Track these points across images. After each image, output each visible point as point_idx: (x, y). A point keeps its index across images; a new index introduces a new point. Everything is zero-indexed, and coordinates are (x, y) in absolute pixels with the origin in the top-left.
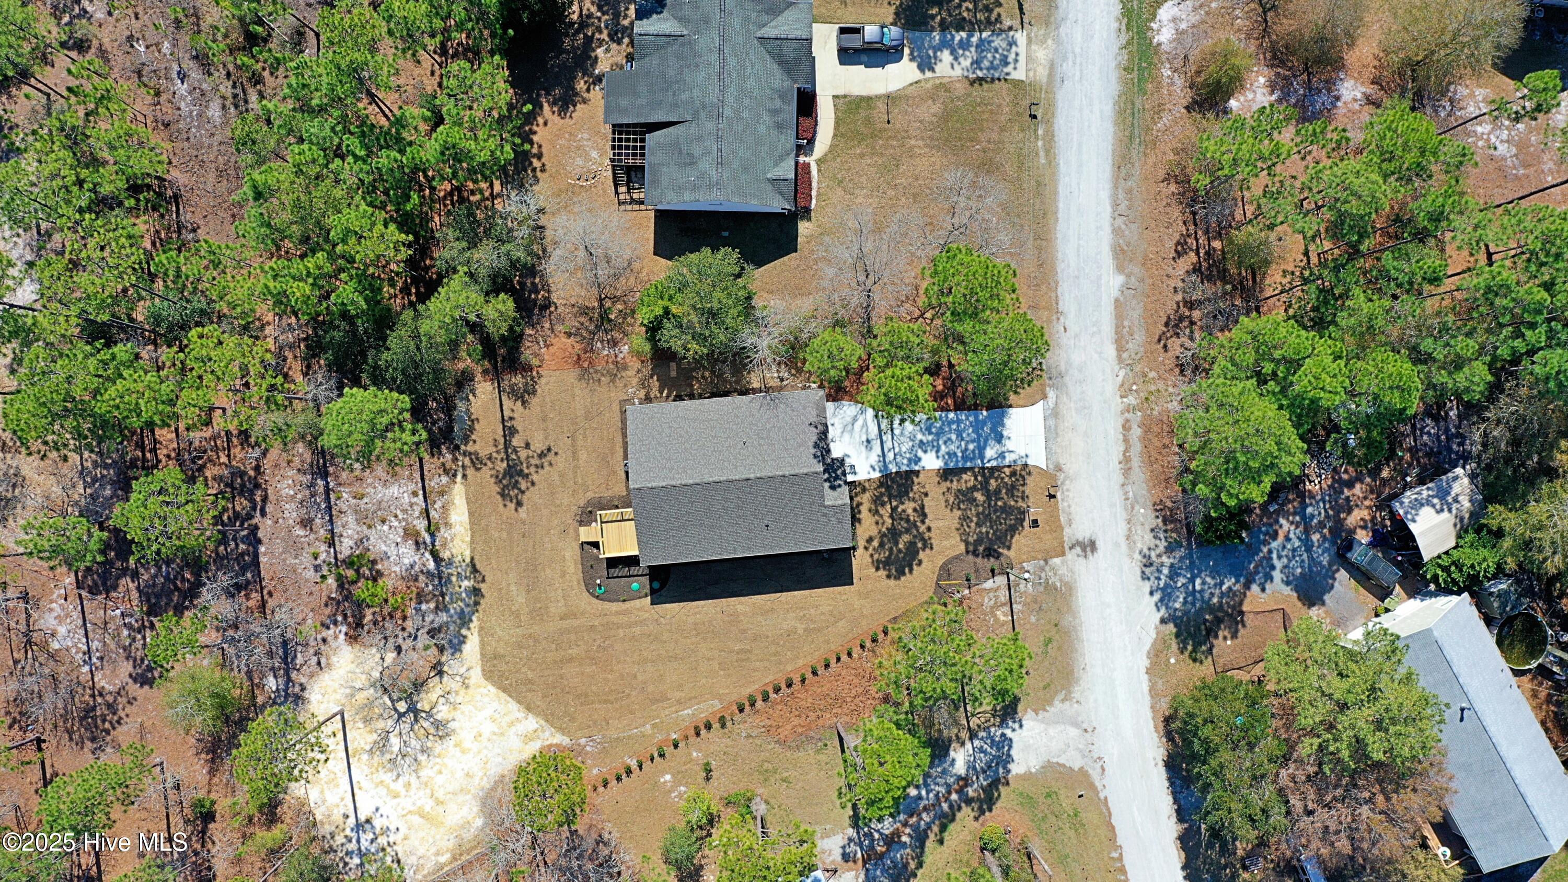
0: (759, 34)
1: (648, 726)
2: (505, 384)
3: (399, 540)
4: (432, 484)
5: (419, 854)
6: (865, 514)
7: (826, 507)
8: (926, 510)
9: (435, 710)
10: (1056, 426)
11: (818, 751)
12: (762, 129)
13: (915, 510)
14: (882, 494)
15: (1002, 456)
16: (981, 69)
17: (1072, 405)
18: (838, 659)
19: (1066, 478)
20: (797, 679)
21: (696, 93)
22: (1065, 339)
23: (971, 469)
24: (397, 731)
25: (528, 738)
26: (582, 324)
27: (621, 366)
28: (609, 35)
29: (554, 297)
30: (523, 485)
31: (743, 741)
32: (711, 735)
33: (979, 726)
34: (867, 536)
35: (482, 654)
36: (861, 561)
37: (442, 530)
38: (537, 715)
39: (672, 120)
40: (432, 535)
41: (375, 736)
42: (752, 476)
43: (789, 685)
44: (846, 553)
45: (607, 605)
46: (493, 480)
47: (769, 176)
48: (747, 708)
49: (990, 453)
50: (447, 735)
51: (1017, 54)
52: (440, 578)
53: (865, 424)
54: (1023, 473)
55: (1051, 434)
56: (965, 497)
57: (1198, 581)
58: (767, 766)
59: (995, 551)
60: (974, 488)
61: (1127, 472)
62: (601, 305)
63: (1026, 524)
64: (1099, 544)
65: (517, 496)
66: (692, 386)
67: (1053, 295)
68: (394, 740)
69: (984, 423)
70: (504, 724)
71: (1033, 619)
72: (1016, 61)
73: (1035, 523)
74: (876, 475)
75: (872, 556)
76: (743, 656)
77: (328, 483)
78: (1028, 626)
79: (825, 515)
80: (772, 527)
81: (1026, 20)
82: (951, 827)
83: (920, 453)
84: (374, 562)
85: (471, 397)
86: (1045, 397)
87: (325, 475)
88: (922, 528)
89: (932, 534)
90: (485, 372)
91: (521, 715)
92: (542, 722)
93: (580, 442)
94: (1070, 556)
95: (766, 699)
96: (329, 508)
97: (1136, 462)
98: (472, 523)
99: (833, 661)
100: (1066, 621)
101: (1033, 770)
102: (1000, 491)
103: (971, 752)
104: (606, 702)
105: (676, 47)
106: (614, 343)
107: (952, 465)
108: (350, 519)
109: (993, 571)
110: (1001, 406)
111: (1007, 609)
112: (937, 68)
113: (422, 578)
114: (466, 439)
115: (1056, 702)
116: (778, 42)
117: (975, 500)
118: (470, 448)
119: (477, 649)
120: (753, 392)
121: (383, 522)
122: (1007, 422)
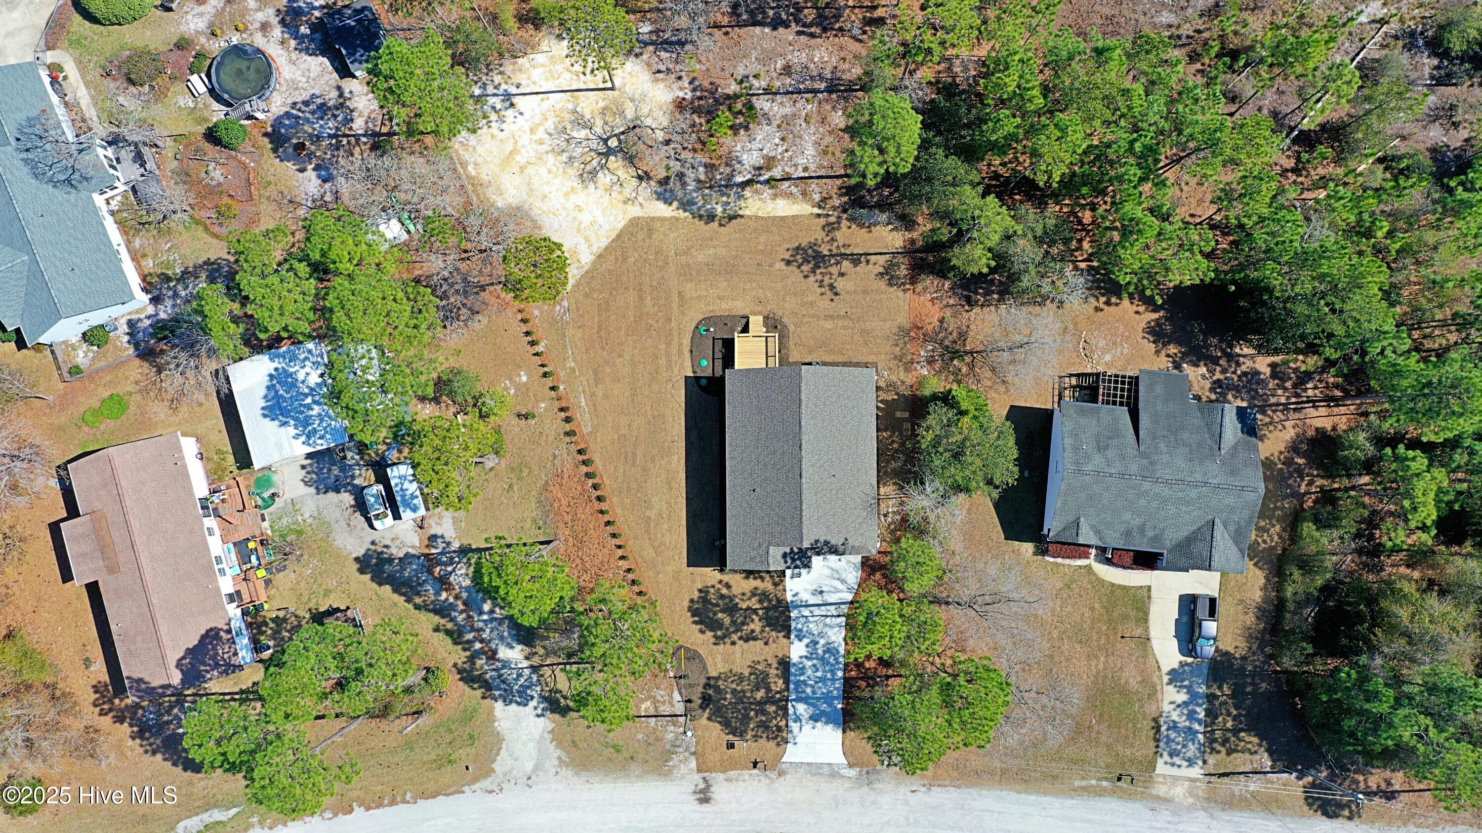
0: (1217, 521)
1: (573, 364)
2: (900, 259)
3: (765, 152)
4: (814, 185)
5: (478, 148)
6: (753, 583)
7: (768, 547)
8: (751, 642)
9: (606, 172)
10: (821, 774)
11: (534, 520)
12: (1127, 516)
13: (753, 631)
14: (770, 601)
15: (798, 719)
16: (1168, 730)
17: (841, 792)
18: (619, 547)
19: (772, 780)
20: (604, 506)
21: (1165, 458)
22: (904, 791)
23: (787, 689)
24: (591, 136)
26: (951, 334)
27: (908, 366)
28: (1219, 380)
29: (977, 310)
30: (805, 268)
31: (551, 452)
32: (559, 421)
33: (542, 676)
34: (732, 583)
35: (653, 218)
36: (709, 575)
37: (770, 191)
38: (594, 263)
39: (1141, 433)
40: (767, 182)
41: (588, 116)
42: (804, 480)
43: (599, 499)
44: (721, 563)
45: (689, 336)
46: (813, 240)
47: (1082, 519)
48: (581, 458)
49: (801, 708)
50: (583, 181)
51: (1179, 766)
52: (726, 186)
53: (837, 591)
54: (779, 739)
55: (814, 769)
56: (762, 681)
58: (526, 471)
59: (708, 705)
60: (768, 690)
62: (966, 353)
63: (731, 737)
64: (706, 807)
65: (796, 261)
66: (886, 430)
67: (947, 783)
68: (583, 133)
69: (831, 705)
70: (588, 233)
71: (640, 736)
72: (1173, 765)
73: (731, 746)
74: (789, 598)
75: (713, 586)
76: (630, 457)
77: (822, 92)
78: (633, 731)
79: (760, 545)
80: (753, 495)
81: (1213, 779)
82: (449, 640)
83: (806, 641)
84: (747, 128)
85: (891, 227)
86: (850, 766)
87: (830, 90)
88: (735, 637)
89: (728, 646)
90: (913, 241)
91: (595, 249)
92: (586, 268)
93: (841, 323)
94: (697, 778)
95: (588, 475)
96: (799, 92)
98: (774, 218)
99: (617, 542)
100: (636, 768)
101: (496, 724)
102: (764, 715)
103: (520, 666)
104: (600, 327)
105: (1209, 442)
106: (931, 361)
107: (793, 670)
108: (788, 110)
109: (689, 701)
110: (845, 722)
111: (652, 712)
112: (1171, 687)
113: (728, 170)
114: (851, 219)
115: (559, 752)
116: (1209, 538)
117: (758, 690)
118: (845, 223)
119: (659, 215)
120: (878, 487)
121: (783, 139)
122: (829, 728)
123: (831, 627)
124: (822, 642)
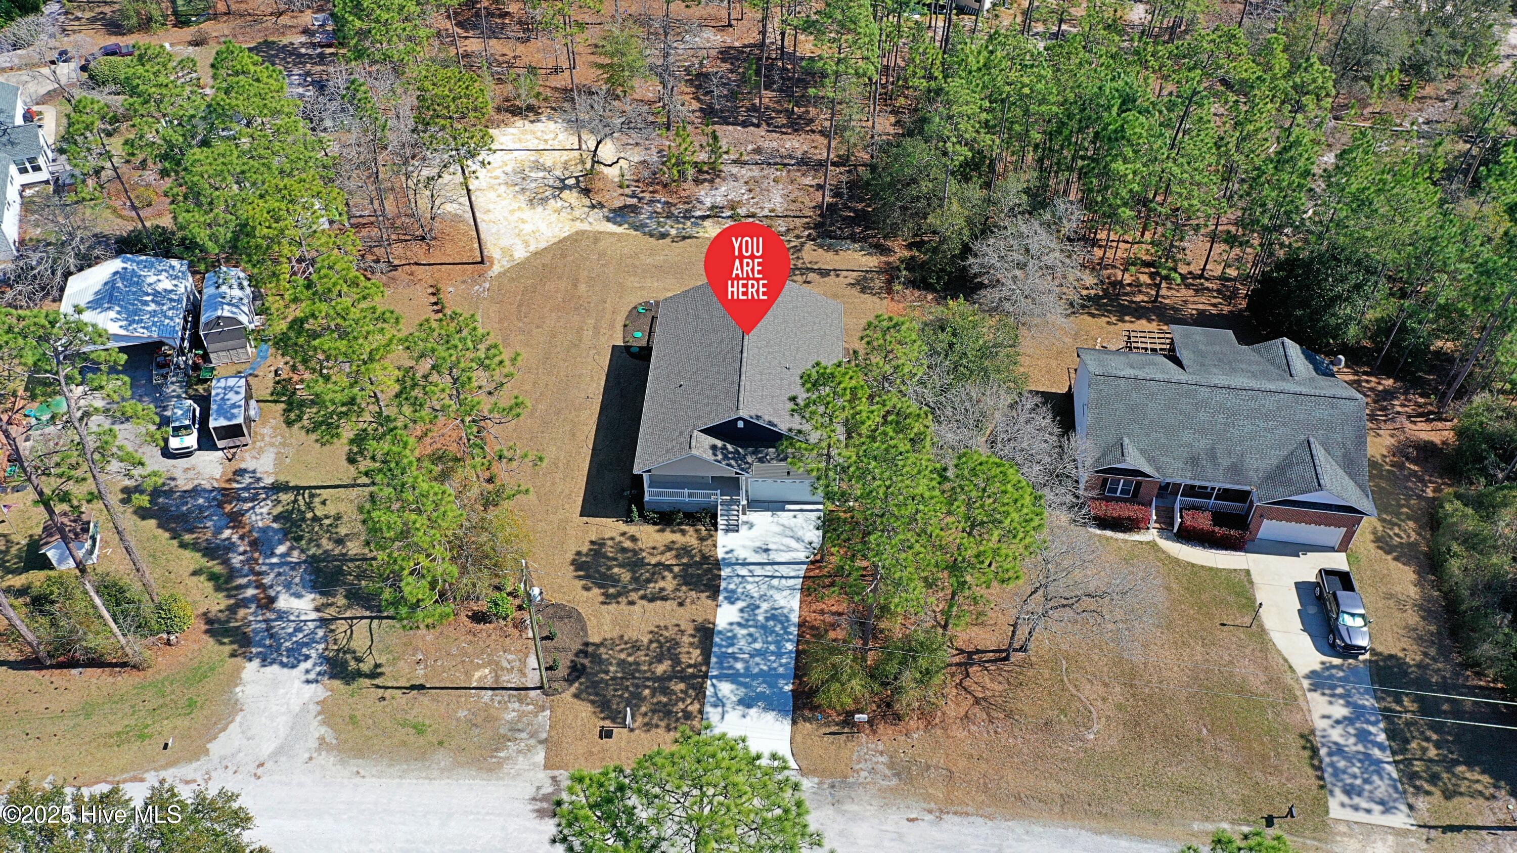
0: (1312, 440)
2: (874, 275)
3: (729, 198)
4: (779, 222)
6: (669, 536)
7: (691, 432)
8: (658, 603)
9: (558, 199)
12: (1187, 436)
13: (662, 589)
14: (692, 556)
15: (719, 702)
16: (1330, 754)
21: (1222, 376)
22: (895, 820)
23: (707, 662)
24: (548, 176)
25: (506, 251)
33: (332, 631)
34: (638, 535)
35: (600, 231)
36: (608, 527)
38: (528, 258)
39: (1184, 362)
40: (729, 217)
41: (549, 166)
45: (624, 314)
47: (1126, 441)
49: (726, 688)
50: (531, 204)
51: (1368, 811)
52: (684, 218)
53: (790, 549)
56: (667, 650)
59: (578, 678)
60: (676, 661)
63: (607, 723)
67: (970, 809)
68: (541, 175)
69: (773, 686)
70: (528, 238)
71: (462, 714)
72: (1356, 808)
73: (605, 736)
74: (720, 554)
75: (612, 539)
77: (792, 165)
78: (453, 707)
79: (681, 433)
80: (678, 391)
81: (1433, 833)
82: (210, 585)
83: (740, 604)
84: (713, 182)
85: (864, 252)
86: (803, 772)
87: (800, 165)
88: (634, 596)
89: (623, 606)
90: (889, 263)
91: (532, 249)
92: (519, 261)
94: (542, 776)
96: (768, 164)
100: (442, 758)
101: (238, 689)
102: (665, 694)
103: (303, 618)
104: (521, 304)
107: (717, 639)
108: (756, 174)
110: (796, 708)
111: (489, 682)
113: (688, 207)
114: (819, 246)
115: (323, 730)
116: (1308, 458)
117: (660, 661)
118: (810, 247)
119: (607, 230)
121: (749, 191)
122: (770, 716)
123: (778, 589)
124: (765, 606)
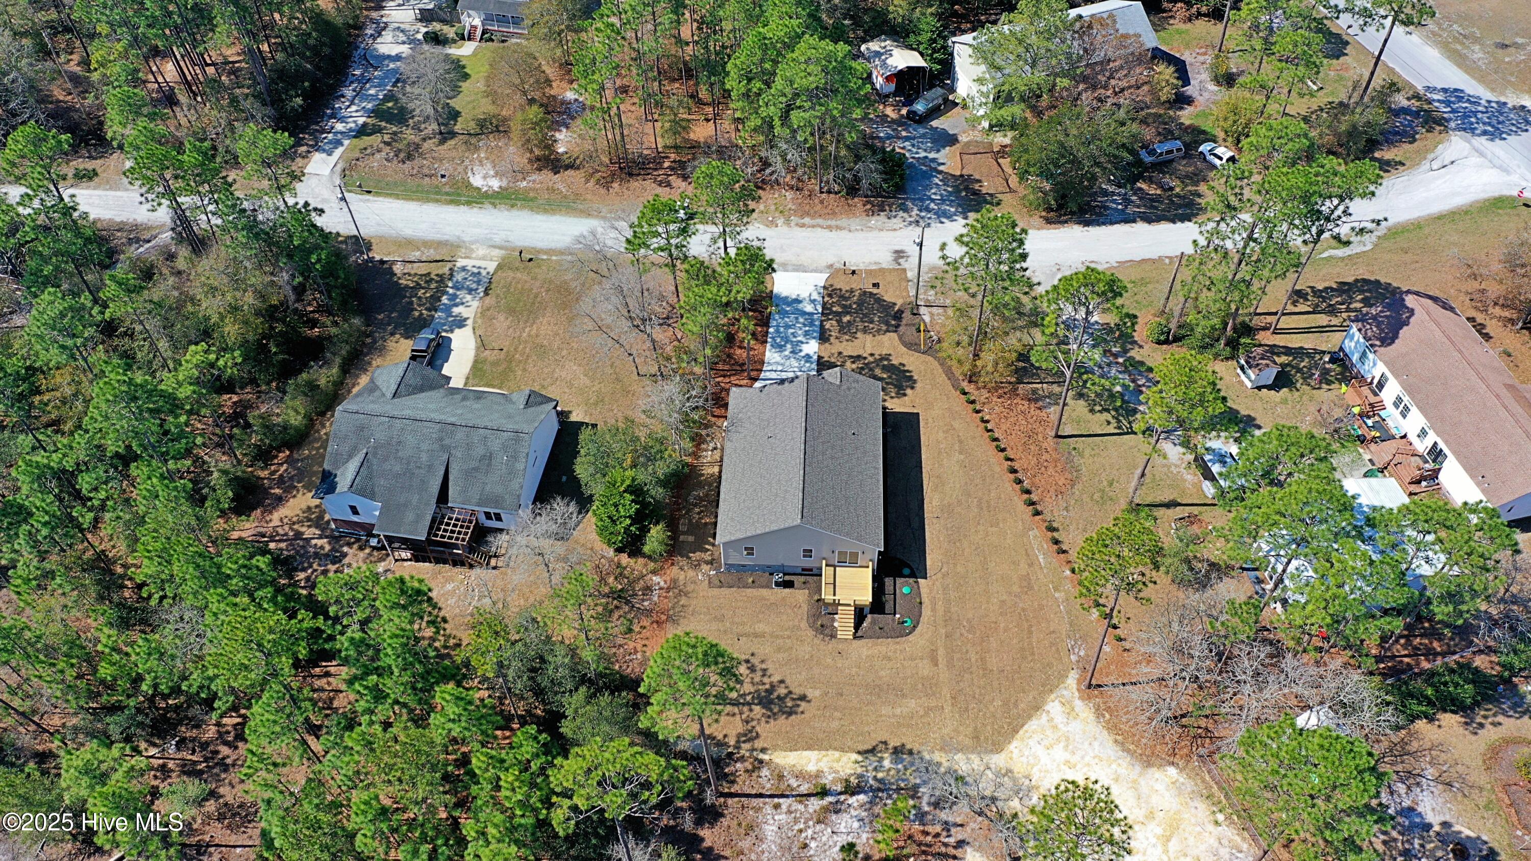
0: (389, 398)
1: (1057, 595)
3: (829, 831)
4: (768, 787)
5: (1216, 844)
7: (840, 385)
8: (855, 354)
10: (794, 262)
11: (1081, 455)
13: (853, 362)
15: (813, 301)
16: (477, 289)
18: (990, 430)
19: (839, 261)
20: (1008, 465)
21: (425, 446)
23: (822, 321)
25: (1071, 712)
26: (621, 617)
27: (673, 585)
28: (334, 563)
30: (782, 691)
31: (1072, 514)
32: (1066, 540)
35: (972, 752)
36: (896, 405)
37: (824, 781)
38: (1044, 702)
40: (827, 794)
43: (1015, 472)
44: (887, 415)
45: (924, 619)
46: (772, 721)
48: (1038, 508)
49: (809, 308)
51: (474, 266)
52: (879, 790)
54: (830, 289)
55: (800, 268)
56: (844, 329)
57: (933, 197)
58: (1097, 496)
59: (896, 313)
60: (839, 322)
61: (838, 228)
62: (606, 596)
63: (875, 291)
64: (897, 248)
65: (793, 699)
66: (706, 524)
69: (782, 310)
70: (1055, 736)
72: (479, 267)
73: (875, 286)
75: (892, 398)
76: (984, 505)
79: (849, 389)
80: (855, 431)
81: (449, 259)
83: (802, 354)
88: (871, 359)
89: (877, 353)
91: (1044, 717)
92: (1053, 696)
93: (747, 629)
94: (906, 266)
95: (1028, 492)
97: (833, 223)
99: (992, 435)
102: (844, 305)
104: (1030, 632)
105: (375, 461)
106: (648, 589)
107: (816, 334)
109: (914, 315)
110: (770, 297)
112: (465, 316)
113: (877, 809)
114: (721, 744)
116: (402, 385)
117: (849, 322)
118: (732, 742)
119: (964, 756)
120: (720, 472)
121: (805, 846)
122: (784, 294)
123: (778, 363)
124: (787, 353)
